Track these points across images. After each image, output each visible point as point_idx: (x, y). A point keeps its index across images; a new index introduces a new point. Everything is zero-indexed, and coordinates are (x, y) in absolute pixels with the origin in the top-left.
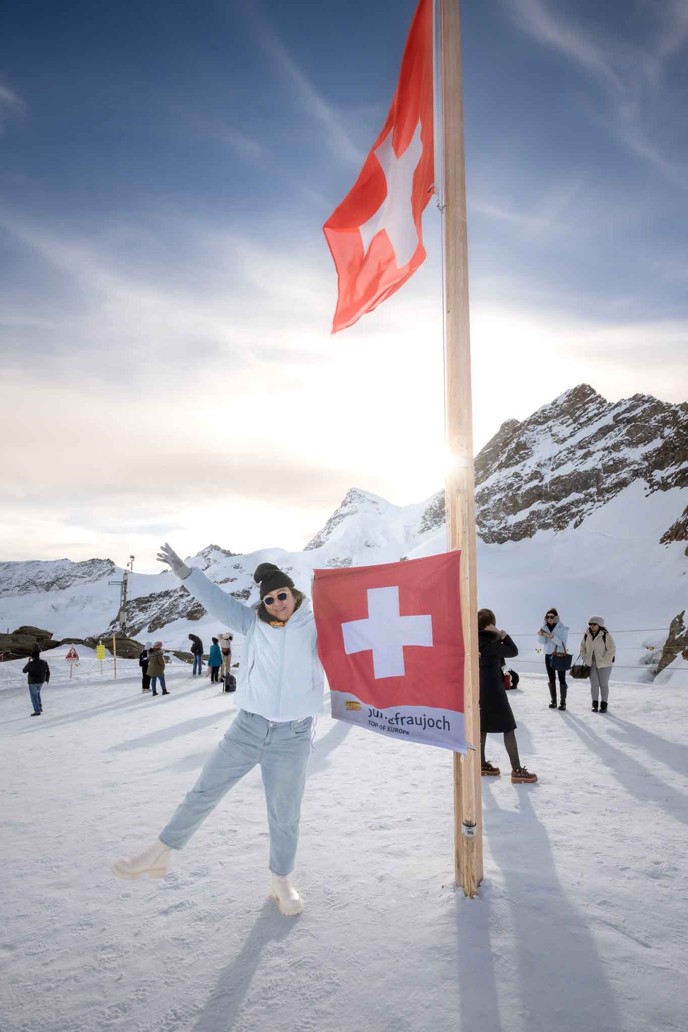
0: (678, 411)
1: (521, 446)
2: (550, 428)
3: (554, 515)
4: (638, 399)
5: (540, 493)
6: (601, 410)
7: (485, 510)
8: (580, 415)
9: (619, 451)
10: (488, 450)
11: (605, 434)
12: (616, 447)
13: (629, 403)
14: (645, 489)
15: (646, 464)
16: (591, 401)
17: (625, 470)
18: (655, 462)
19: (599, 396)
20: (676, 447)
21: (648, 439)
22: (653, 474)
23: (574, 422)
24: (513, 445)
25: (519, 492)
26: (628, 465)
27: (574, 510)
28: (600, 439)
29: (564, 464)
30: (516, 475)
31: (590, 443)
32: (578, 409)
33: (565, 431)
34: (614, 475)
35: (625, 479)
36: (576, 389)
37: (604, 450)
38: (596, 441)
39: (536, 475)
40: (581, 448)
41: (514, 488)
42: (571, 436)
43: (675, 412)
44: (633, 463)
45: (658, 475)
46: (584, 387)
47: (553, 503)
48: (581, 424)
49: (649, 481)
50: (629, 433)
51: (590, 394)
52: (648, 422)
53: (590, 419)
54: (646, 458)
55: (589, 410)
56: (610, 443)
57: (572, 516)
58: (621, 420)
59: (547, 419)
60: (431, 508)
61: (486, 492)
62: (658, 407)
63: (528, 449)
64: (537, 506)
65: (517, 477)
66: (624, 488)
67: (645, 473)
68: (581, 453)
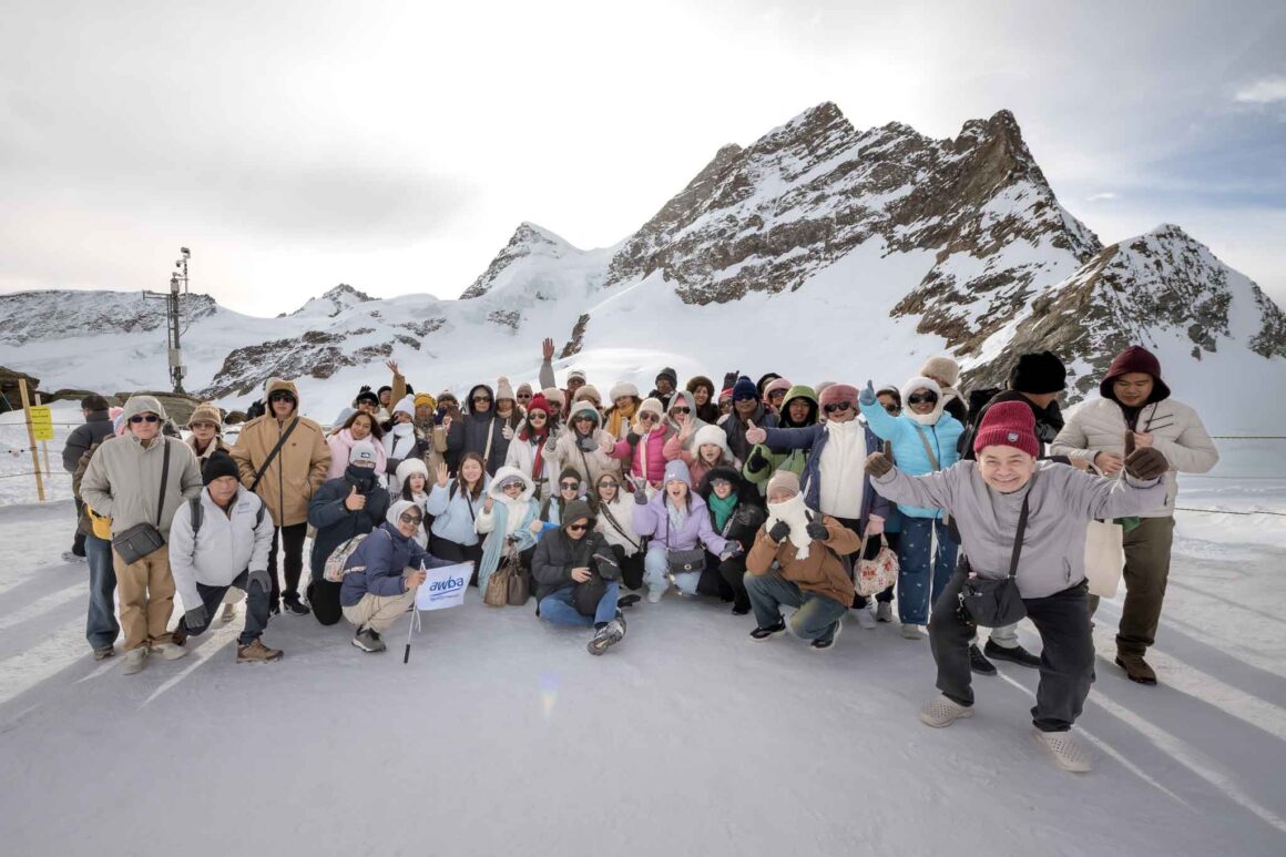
0: (938, 150)
1: (741, 181)
2: (780, 159)
3: (770, 273)
4: (893, 129)
5: (757, 244)
6: (845, 140)
7: (688, 261)
8: (818, 145)
9: (859, 197)
10: (699, 184)
11: (845, 173)
12: (856, 192)
13: (881, 133)
14: (883, 248)
15: (889, 216)
16: (836, 126)
17: (862, 222)
18: (898, 215)
19: (846, 121)
20: (927, 197)
21: (896, 184)
22: (894, 229)
23: (811, 153)
24: (732, 179)
25: (732, 242)
26: (867, 216)
27: (795, 269)
28: (839, 179)
29: (790, 208)
30: (731, 219)
31: (826, 183)
32: (817, 136)
33: (796, 165)
34: (848, 228)
35: (862, 233)
36: (818, 108)
37: (841, 193)
38: (833, 182)
39: (755, 221)
40: (815, 189)
41: (727, 235)
42: (804, 172)
43: (935, 151)
44: (873, 214)
45: (901, 231)
46: (828, 106)
47: (771, 258)
48: (818, 157)
49: (889, 239)
50: (874, 174)
51: (836, 117)
52: (899, 161)
53: (830, 151)
54: (889, 209)
55: (831, 139)
56: (850, 185)
57: (792, 276)
58: (868, 155)
59: (778, 146)
60: (621, 255)
61: (692, 238)
62: (916, 142)
63: (749, 185)
64: (752, 261)
65: (731, 222)
66: (858, 246)
67: (886, 228)
68: (813, 195)
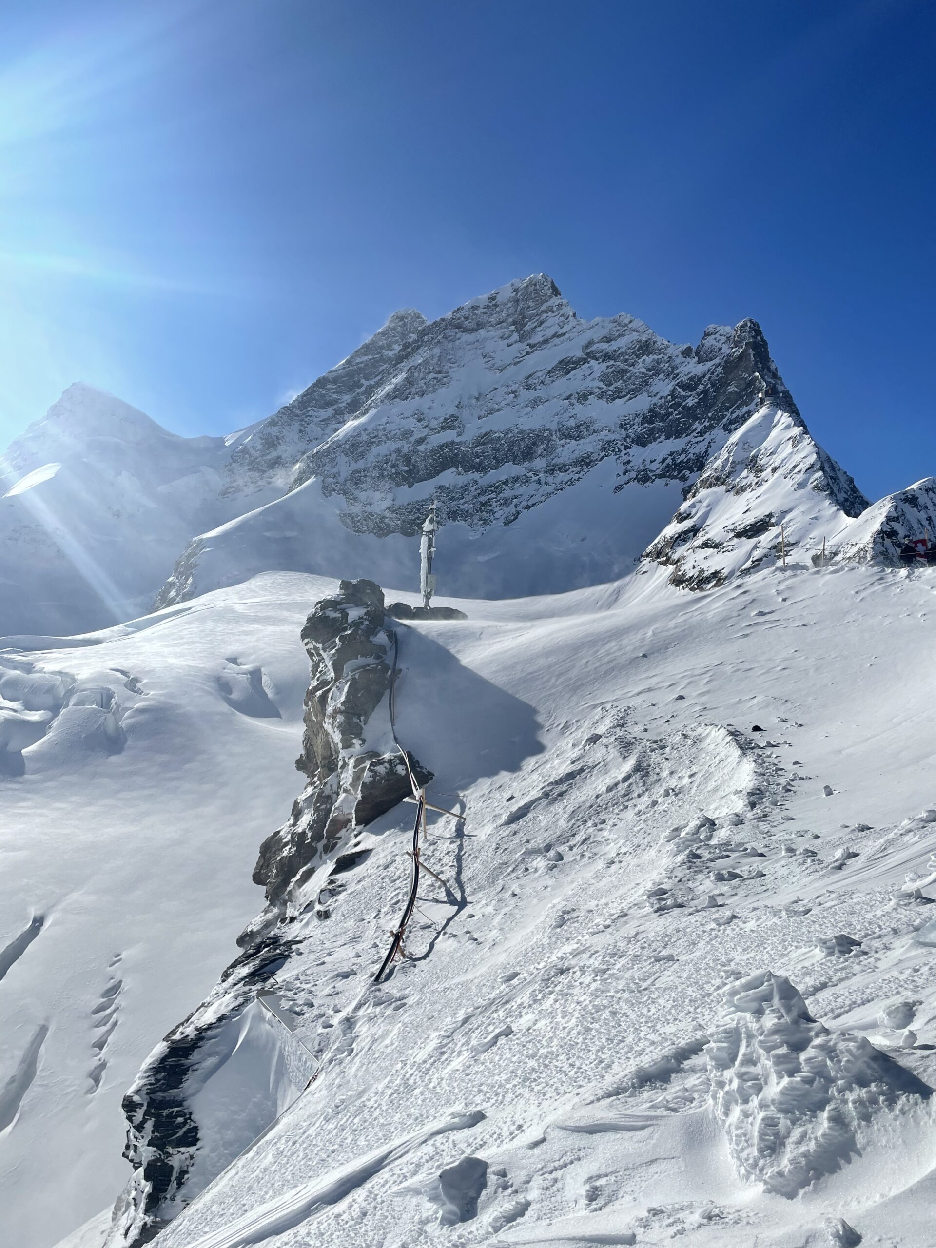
0: (677, 356)
1: (431, 365)
2: (482, 343)
4: (623, 323)
5: (456, 455)
6: (564, 328)
7: (358, 471)
8: (532, 330)
9: (587, 405)
11: (567, 372)
12: (582, 398)
13: (609, 326)
14: (618, 475)
16: (551, 309)
17: (590, 439)
18: (636, 434)
20: (668, 415)
21: (631, 394)
22: (631, 452)
23: (521, 339)
24: (418, 361)
26: (597, 431)
28: (560, 379)
29: (499, 410)
30: (419, 416)
31: (544, 382)
32: (531, 318)
33: (503, 352)
34: (575, 445)
35: (591, 453)
37: (564, 398)
38: (553, 382)
39: (451, 422)
40: (529, 388)
41: (413, 439)
42: (515, 363)
43: (673, 357)
44: (604, 429)
45: (639, 455)
48: (531, 346)
49: (624, 463)
51: (550, 296)
52: (633, 364)
54: (624, 424)
55: (547, 325)
56: (574, 389)
58: (594, 352)
59: (480, 324)
60: (244, 450)
61: (363, 436)
62: (651, 343)
63: (443, 372)
66: (588, 469)
67: (620, 449)
68: (527, 396)
